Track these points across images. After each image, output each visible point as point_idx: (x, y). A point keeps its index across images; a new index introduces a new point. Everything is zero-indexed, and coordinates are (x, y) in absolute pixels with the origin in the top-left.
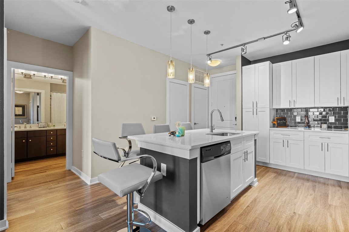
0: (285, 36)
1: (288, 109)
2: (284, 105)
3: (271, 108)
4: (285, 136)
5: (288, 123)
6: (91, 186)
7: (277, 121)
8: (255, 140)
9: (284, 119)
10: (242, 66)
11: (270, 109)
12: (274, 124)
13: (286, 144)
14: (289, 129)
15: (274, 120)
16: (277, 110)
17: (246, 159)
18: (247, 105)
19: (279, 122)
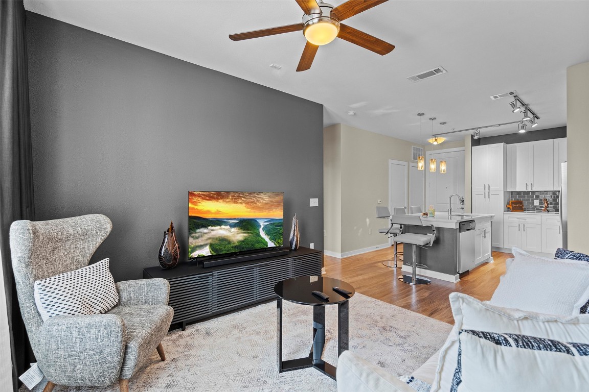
0: (521, 125)
1: (524, 192)
2: (520, 188)
3: (506, 190)
4: (521, 220)
5: (524, 207)
6: (342, 259)
7: (512, 205)
8: (491, 222)
9: (521, 203)
10: (472, 146)
11: (505, 192)
12: (509, 208)
13: (522, 228)
14: (526, 213)
15: (508, 204)
16: (512, 193)
17: (485, 237)
18: (478, 187)
19: (514, 205)
